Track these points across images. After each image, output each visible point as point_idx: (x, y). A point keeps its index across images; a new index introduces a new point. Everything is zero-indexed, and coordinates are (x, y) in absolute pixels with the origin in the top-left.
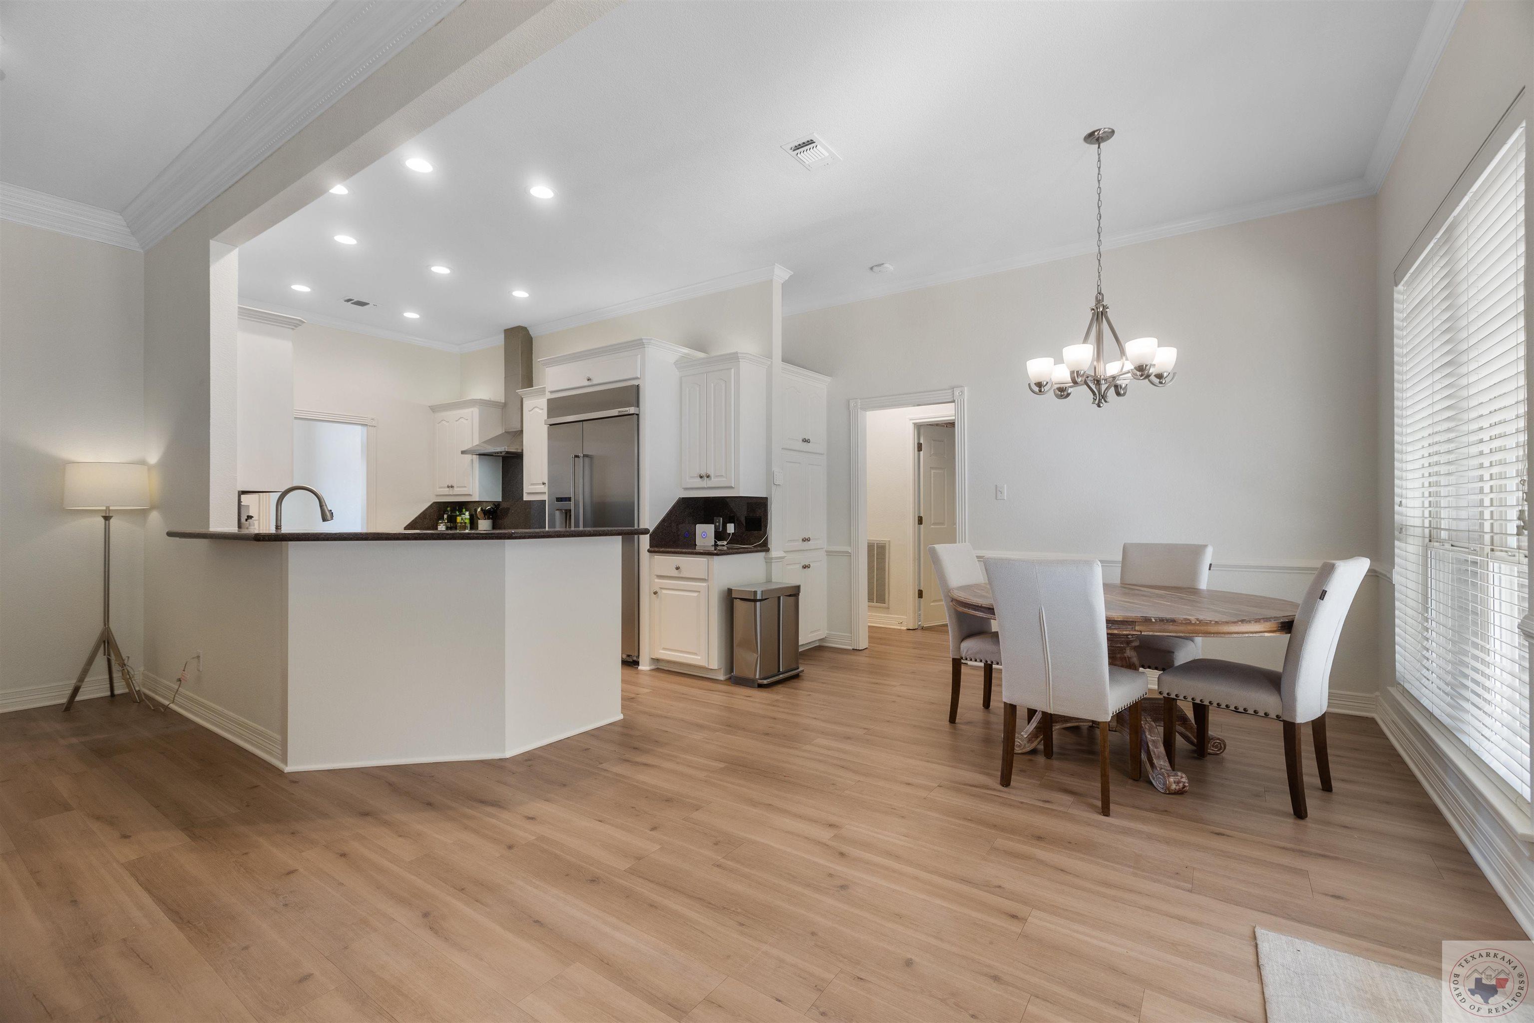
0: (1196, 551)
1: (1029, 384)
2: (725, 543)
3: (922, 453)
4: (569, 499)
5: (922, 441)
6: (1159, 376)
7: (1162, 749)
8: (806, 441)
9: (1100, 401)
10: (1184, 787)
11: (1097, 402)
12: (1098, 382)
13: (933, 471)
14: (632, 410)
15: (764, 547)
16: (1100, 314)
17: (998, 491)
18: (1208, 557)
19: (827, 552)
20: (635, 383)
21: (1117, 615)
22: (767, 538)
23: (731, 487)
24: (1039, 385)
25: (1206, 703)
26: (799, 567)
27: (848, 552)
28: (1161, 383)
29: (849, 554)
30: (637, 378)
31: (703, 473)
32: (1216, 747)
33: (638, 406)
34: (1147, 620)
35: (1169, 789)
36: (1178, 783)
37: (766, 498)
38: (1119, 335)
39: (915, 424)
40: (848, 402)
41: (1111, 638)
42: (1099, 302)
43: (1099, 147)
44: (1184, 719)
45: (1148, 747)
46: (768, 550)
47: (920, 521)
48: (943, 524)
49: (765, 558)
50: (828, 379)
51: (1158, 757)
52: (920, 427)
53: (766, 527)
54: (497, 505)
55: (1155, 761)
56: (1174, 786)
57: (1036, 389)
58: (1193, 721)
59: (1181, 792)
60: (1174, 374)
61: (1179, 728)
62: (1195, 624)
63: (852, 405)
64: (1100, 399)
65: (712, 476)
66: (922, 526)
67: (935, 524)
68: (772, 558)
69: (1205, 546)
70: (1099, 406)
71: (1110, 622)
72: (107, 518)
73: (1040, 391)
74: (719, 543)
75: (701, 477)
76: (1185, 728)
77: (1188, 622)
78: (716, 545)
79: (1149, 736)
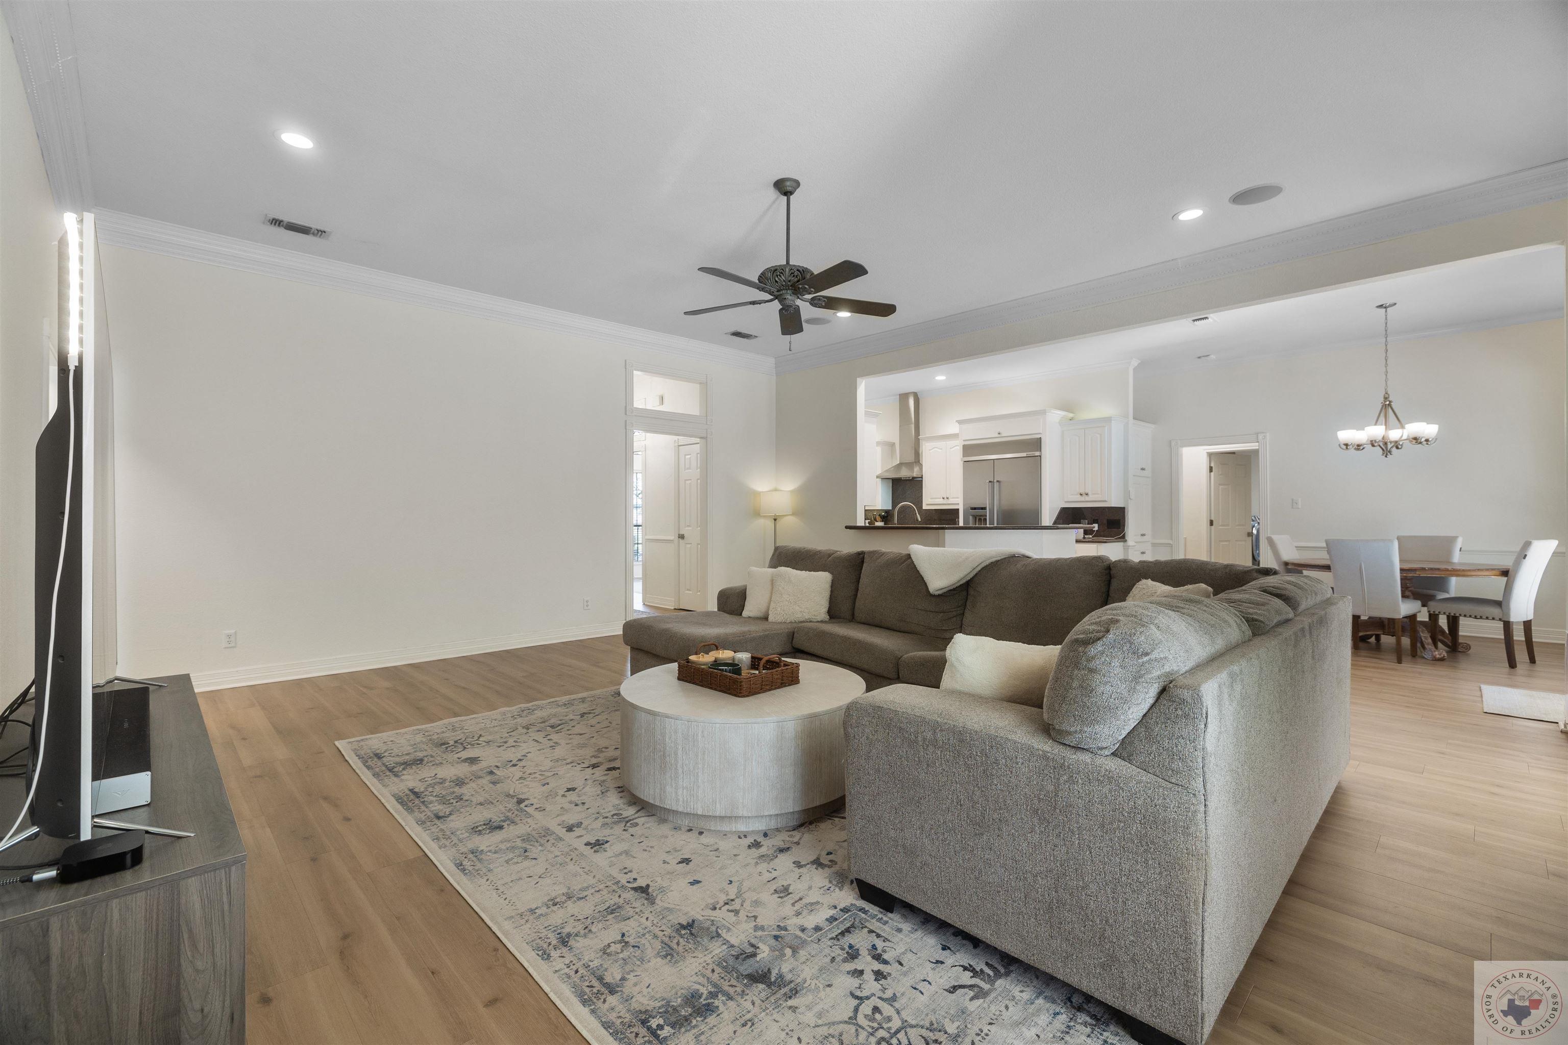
0: (1451, 540)
1: (1339, 445)
2: (1091, 536)
3: (1212, 473)
4: (984, 508)
5: (1212, 465)
6: (1427, 440)
7: (1430, 640)
8: (1143, 469)
9: (1387, 454)
10: (1444, 656)
11: (1385, 455)
12: (1386, 444)
13: (1221, 487)
14: (1037, 453)
15: (1123, 538)
16: (1387, 404)
17: (1294, 503)
18: (1459, 543)
19: (1152, 544)
20: (1038, 436)
21: (1407, 566)
22: (1125, 534)
23: (1105, 501)
24: (1346, 445)
25: (1457, 615)
26: (1139, 552)
27: (1170, 544)
28: (1427, 444)
29: (1171, 546)
30: (1040, 433)
31: (1082, 491)
32: (1464, 648)
33: (1040, 451)
34: (1423, 569)
35: (1435, 657)
36: (1440, 655)
37: (1124, 508)
38: (1399, 417)
39: (1207, 453)
40: (1170, 441)
41: (1403, 579)
42: (1386, 399)
43: (1386, 311)
44: (1443, 631)
45: (1422, 640)
46: (1126, 541)
47: (1211, 523)
48: (1228, 525)
49: (1124, 546)
50: (1153, 426)
51: (1428, 644)
52: (1211, 455)
53: (1124, 526)
54: (887, 512)
55: (1426, 646)
56: (1438, 656)
57: (1345, 447)
58: (1447, 632)
59: (1442, 660)
60: (1436, 439)
61: (1440, 637)
62: (1451, 571)
63: (1173, 444)
64: (1386, 452)
65: (1090, 493)
66: (1213, 527)
67: (1222, 525)
68: (1129, 546)
69: (1457, 537)
70: (1386, 457)
71: (1402, 570)
72: (775, 520)
73: (1347, 448)
74: (1086, 536)
75: (1081, 495)
76: (1444, 637)
77: (1447, 570)
78: (1084, 538)
79: (1422, 634)
